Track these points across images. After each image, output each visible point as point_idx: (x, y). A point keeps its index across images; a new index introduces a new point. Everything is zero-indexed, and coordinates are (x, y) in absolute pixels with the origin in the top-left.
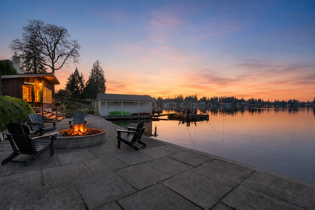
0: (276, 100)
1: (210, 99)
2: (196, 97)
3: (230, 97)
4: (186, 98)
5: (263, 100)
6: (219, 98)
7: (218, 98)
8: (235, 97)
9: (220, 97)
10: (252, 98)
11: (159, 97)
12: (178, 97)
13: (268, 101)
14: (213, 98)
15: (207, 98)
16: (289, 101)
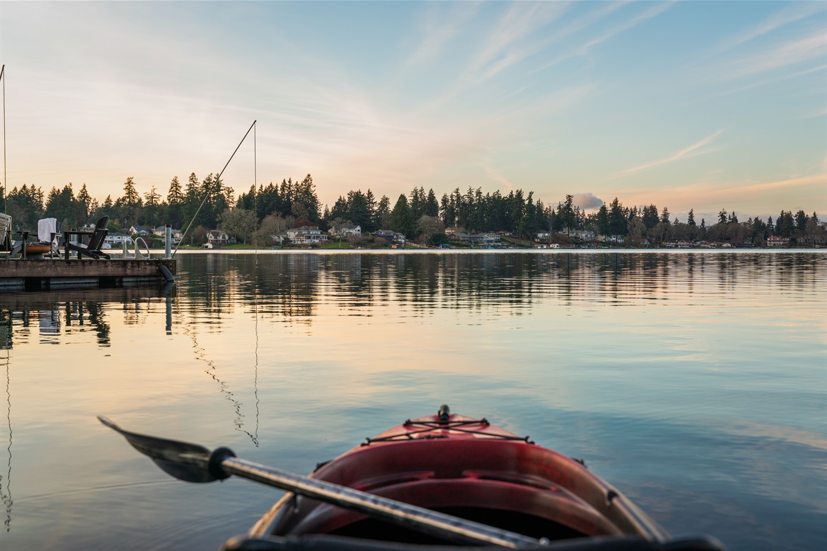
0: (723, 216)
1: (391, 207)
2: (307, 192)
3: (505, 194)
4: (247, 201)
5: (666, 215)
6: (445, 200)
7: (439, 199)
8: (530, 199)
9: (449, 195)
10: (616, 202)
11: (62, 189)
12: (192, 191)
13: (686, 222)
14: (409, 199)
15: (377, 199)
16: (780, 221)
